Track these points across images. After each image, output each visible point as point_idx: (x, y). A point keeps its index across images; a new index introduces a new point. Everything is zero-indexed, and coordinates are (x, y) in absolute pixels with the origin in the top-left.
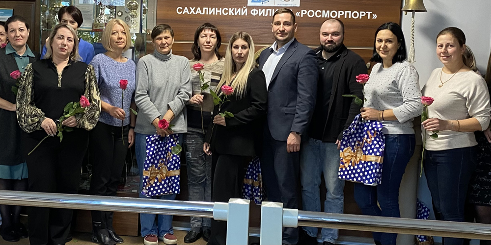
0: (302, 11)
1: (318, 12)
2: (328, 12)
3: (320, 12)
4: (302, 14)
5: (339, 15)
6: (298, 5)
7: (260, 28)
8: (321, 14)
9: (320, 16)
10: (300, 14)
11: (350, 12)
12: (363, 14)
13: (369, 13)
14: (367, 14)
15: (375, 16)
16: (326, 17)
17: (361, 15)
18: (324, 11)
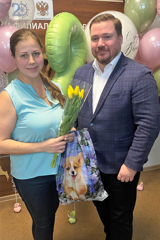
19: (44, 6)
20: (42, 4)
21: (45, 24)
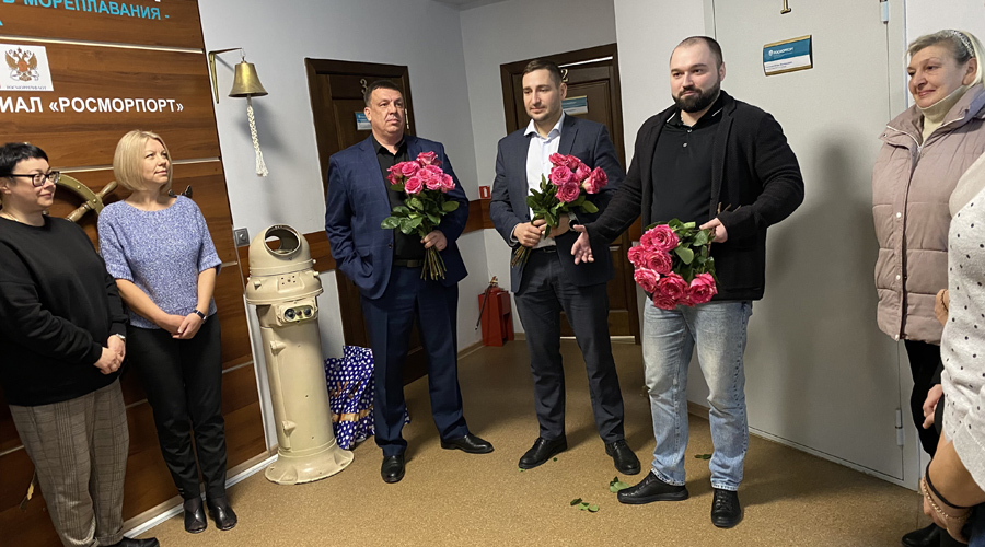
0: (61, 100)
1: (91, 102)
2: (108, 100)
3: (94, 101)
4: (62, 106)
5: (127, 106)
6: (50, 88)
8: (97, 105)
9: (96, 109)
10: (58, 106)
11: (143, 101)
12: (162, 103)
13: (171, 101)
14: (168, 103)
15: (180, 107)
16: (106, 110)
17: (161, 104)
18: (100, 100)
19: (26, 59)
20: (21, 55)
21: (32, 99)
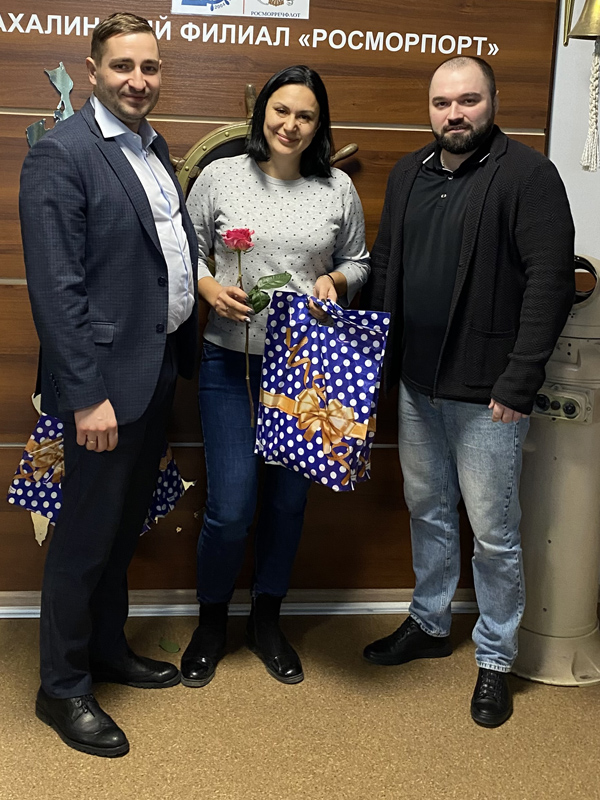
1: (356, 36)
2: (380, 35)
3: (361, 35)
4: (316, 39)
7: (207, 76)
8: (363, 40)
9: (361, 45)
10: (310, 40)
11: (434, 37)
12: (465, 42)
13: (480, 40)
14: (475, 43)
15: (494, 49)
16: (375, 48)
17: (461, 43)
18: (370, 34)
21: (279, 29)
